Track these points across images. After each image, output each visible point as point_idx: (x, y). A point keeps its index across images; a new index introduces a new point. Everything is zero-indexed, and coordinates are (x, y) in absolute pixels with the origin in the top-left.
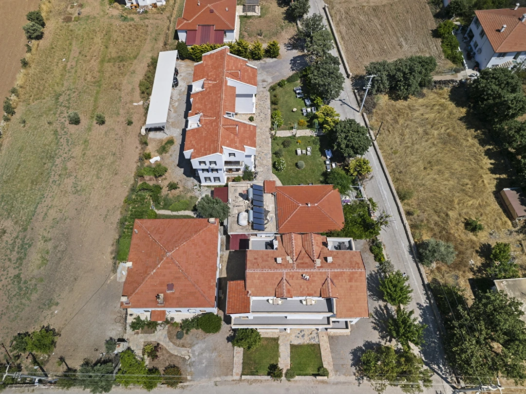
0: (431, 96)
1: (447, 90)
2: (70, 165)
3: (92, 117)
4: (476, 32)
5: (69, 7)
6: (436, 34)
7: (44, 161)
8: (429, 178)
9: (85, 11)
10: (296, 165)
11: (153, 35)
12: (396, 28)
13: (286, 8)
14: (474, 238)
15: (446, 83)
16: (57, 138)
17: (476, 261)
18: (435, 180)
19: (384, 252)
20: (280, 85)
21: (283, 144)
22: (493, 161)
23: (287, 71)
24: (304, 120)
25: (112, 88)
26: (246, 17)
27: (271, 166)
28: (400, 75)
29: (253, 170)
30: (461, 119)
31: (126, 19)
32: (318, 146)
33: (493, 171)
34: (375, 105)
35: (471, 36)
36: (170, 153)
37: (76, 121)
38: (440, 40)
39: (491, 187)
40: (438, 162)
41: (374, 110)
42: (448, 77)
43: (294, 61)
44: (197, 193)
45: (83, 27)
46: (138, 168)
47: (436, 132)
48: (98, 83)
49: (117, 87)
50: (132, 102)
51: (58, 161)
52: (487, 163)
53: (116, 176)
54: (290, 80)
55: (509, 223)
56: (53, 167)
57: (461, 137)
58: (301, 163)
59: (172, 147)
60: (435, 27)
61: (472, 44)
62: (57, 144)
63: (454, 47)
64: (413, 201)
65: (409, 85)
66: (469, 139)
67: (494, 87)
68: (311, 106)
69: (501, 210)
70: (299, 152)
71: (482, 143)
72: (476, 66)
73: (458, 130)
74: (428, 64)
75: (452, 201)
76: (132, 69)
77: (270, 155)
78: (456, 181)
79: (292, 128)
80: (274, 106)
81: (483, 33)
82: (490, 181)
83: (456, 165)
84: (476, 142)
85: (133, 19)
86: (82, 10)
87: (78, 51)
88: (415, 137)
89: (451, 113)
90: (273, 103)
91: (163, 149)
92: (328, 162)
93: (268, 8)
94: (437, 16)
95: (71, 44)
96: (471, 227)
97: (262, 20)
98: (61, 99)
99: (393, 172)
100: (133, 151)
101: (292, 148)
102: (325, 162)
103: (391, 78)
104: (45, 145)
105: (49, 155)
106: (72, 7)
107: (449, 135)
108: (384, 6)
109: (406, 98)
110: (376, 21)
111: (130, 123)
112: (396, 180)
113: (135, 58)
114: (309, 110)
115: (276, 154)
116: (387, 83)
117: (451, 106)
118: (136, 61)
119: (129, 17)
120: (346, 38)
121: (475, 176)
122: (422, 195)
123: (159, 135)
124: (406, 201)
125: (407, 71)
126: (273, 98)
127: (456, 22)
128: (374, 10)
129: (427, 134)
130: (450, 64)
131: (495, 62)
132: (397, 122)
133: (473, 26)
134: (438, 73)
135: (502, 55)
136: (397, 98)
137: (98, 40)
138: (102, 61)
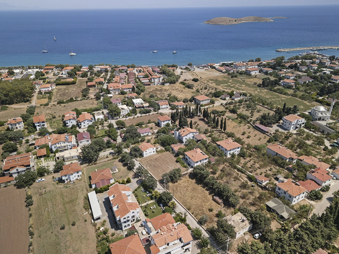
0: (183, 179)
1: (187, 176)
2: (68, 244)
3: (69, 225)
4: (188, 158)
5: (39, 190)
6: (177, 162)
7: (56, 246)
8: (193, 202)
9: (47, 189)
10: (153, 212)
11: (81, 189)
12: (165, 163)
13: (126, 167)
14: (213, 213)
15: (186, 174)
16: (57, 237)
17: (216, 219)
18: (195, 202)
19: (190, 226)
20: (136, 190)
21: (145, 207)
22: (209, 191)
23: (136, 186)
24: (149, 198)
25: (72, 212)
26: (114, 173)
27: (144, 216)
28: (172, 175)
29: (139, 219)
30: (195, 183)
31: (67, 187)
32: (157, 205)
33: (210, 194)
34: (169, 186)
35: (187, 159)
36: (106, 225)
37: (63, 228)
38: (179, 163)
39: (211, 198)
40: (194, 196)
41: (169, 188)
42: (186, 172)
43: (137, 182)
44: (123, 234)
45: (50, 195)
46: (96, 234)
47: (190, 188)
48: (65, 212)
49: (74, 211)
50: (83, 214)
51: (62, 244)
52: (207, 192)
53: (89, 240)
54: (138, 188)
55: (220, 206)
56: (61, 247)
57: (197, 187)
58: (154, 210)
59: (106, 223)
60: (176, 160)
61: (188, 161)
62: (59, 239)
63: (183, 164)
64: (192, 209)
65: (176, 177)
66: (200, 187)
67: (198, 171)
68: (149, 193)
69: (216, 203)
70: (152, 208)
71: (204, 187)
72: (192, 167)
73: (195, 186)
74: (178, 170)
75: (202, 206)
76: (77, 203)
77: (142, 212)
78: (201, 200)
79: (146, 202)
80: (137, 198)
81: (189, 158)
82: (210, 197)
83: (199, 196)
84: (202, 188)
85: (70, 186)
86: (46, 189)
87: (51, 204)
88: (184, 192)
89: (191, 182)
90: (136, 196)
91: (103, 225)
92: (162, 208)
93: (120, 169)
94: (175, 156)
95: (47, 203)
96: (211, 210)
97: (120, 173)
98: (52, 223)
99: (183, 204)
100: (92, 230)
101: (149, 208)
102: (161, 208)
103: (170, 177)
104: (54, 241)
105: (57, 244)
106: (41, 190)
107: (193, 188)
108: (158, 158)
109: (177, 182)
110: (157, 163)
111: (86, 221)
112: (185, 206)
113: (77, 199)
114: (149, 194)
115: (144, 211)
116: (170, 179)
117: (191, 180)
118: (78, 200)
119: (68, 186)
120: (151, 170)
121: (205, 197)
122: (194, 207)
123: (99, 221)
124: (190, 210)
125: (174, 174)
126: (136, 195)
127: (181, 157)
128: (156, 159)
129: (187, 190)
130: (185, 169)
131: (196, 165)
132: (177, 189)
133: (186, 157)
134: (182, 172)
135: (197, 162)
136: (174, 183)
137: (58, 197)
138: (64, 204)
